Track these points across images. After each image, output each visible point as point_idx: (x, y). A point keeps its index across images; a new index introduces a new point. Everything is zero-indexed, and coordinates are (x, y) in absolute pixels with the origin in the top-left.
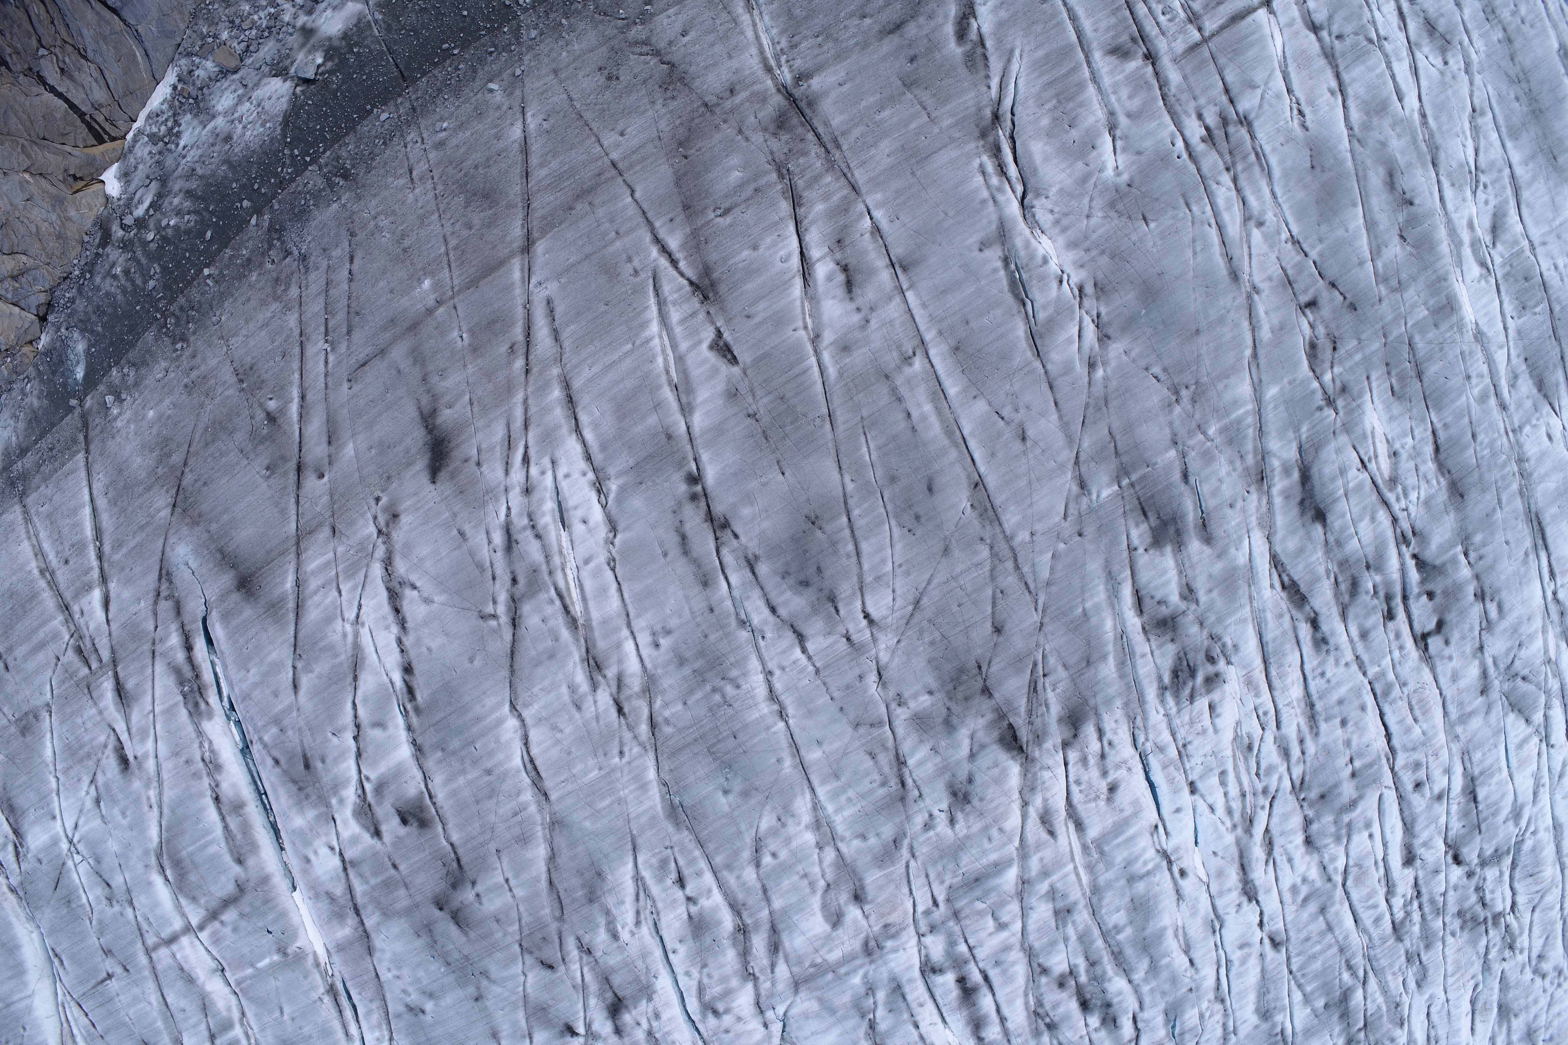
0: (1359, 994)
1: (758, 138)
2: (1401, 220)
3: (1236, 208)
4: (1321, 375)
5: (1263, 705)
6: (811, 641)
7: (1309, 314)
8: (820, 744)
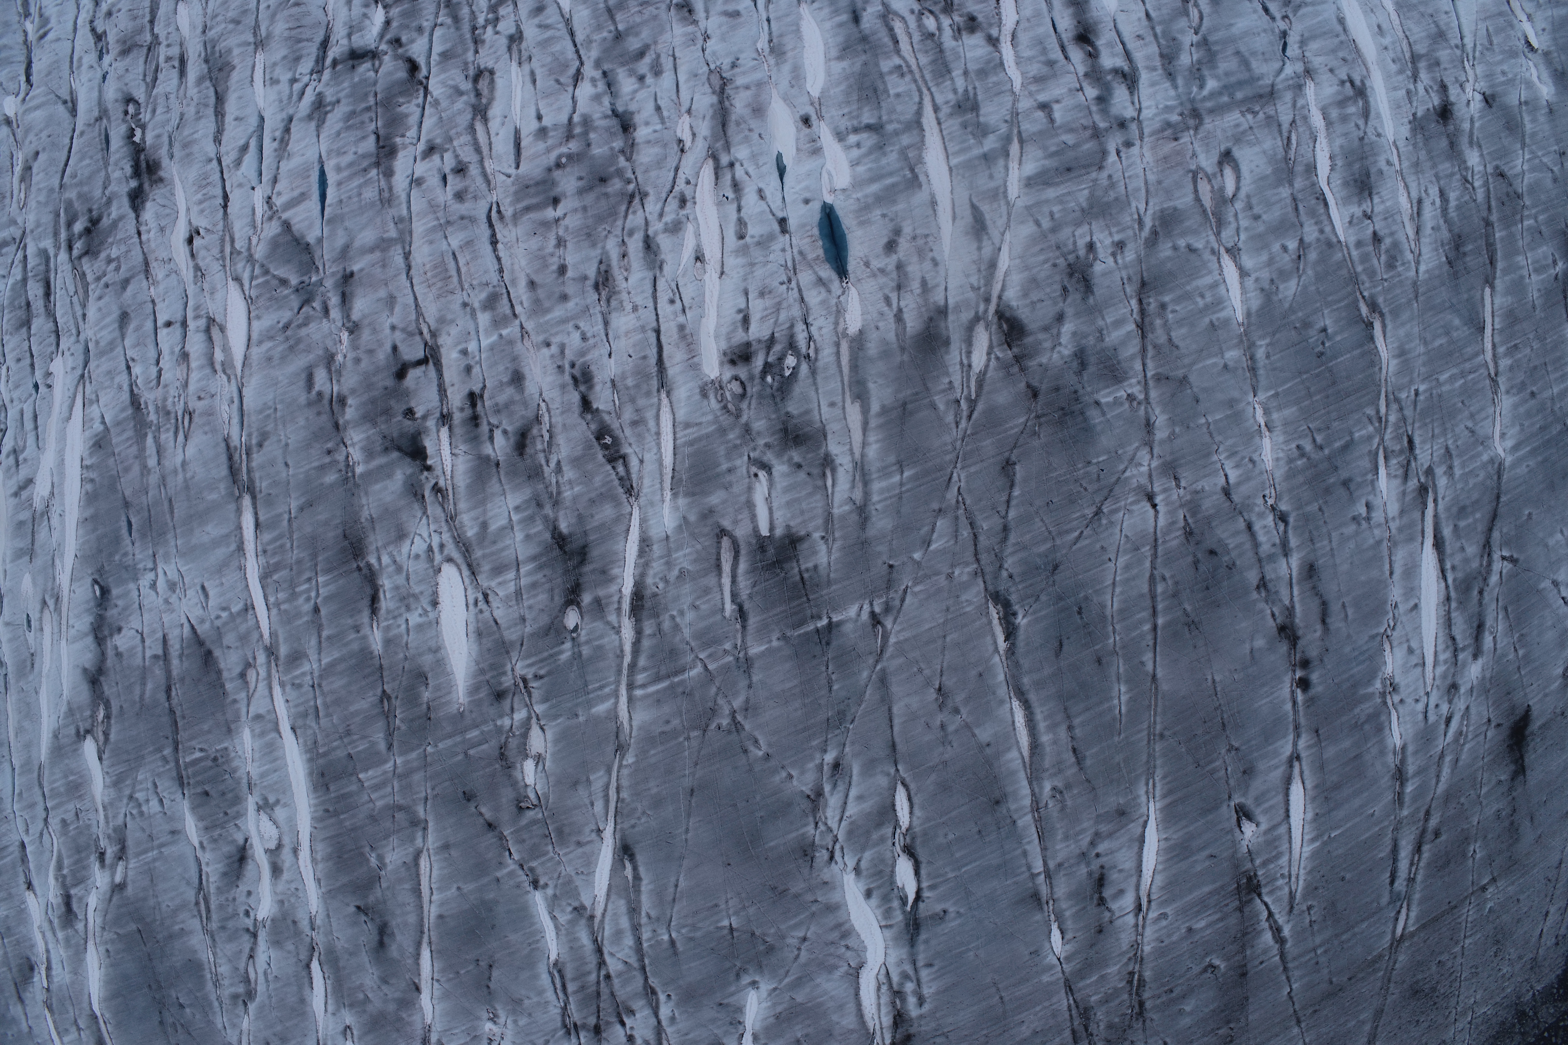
2: (376, 894)
3: (608, 935)
4: (529, 718)
5: (675, 314)
6: (1219, 488)
7: (532, 796)
8: (1226, 366)
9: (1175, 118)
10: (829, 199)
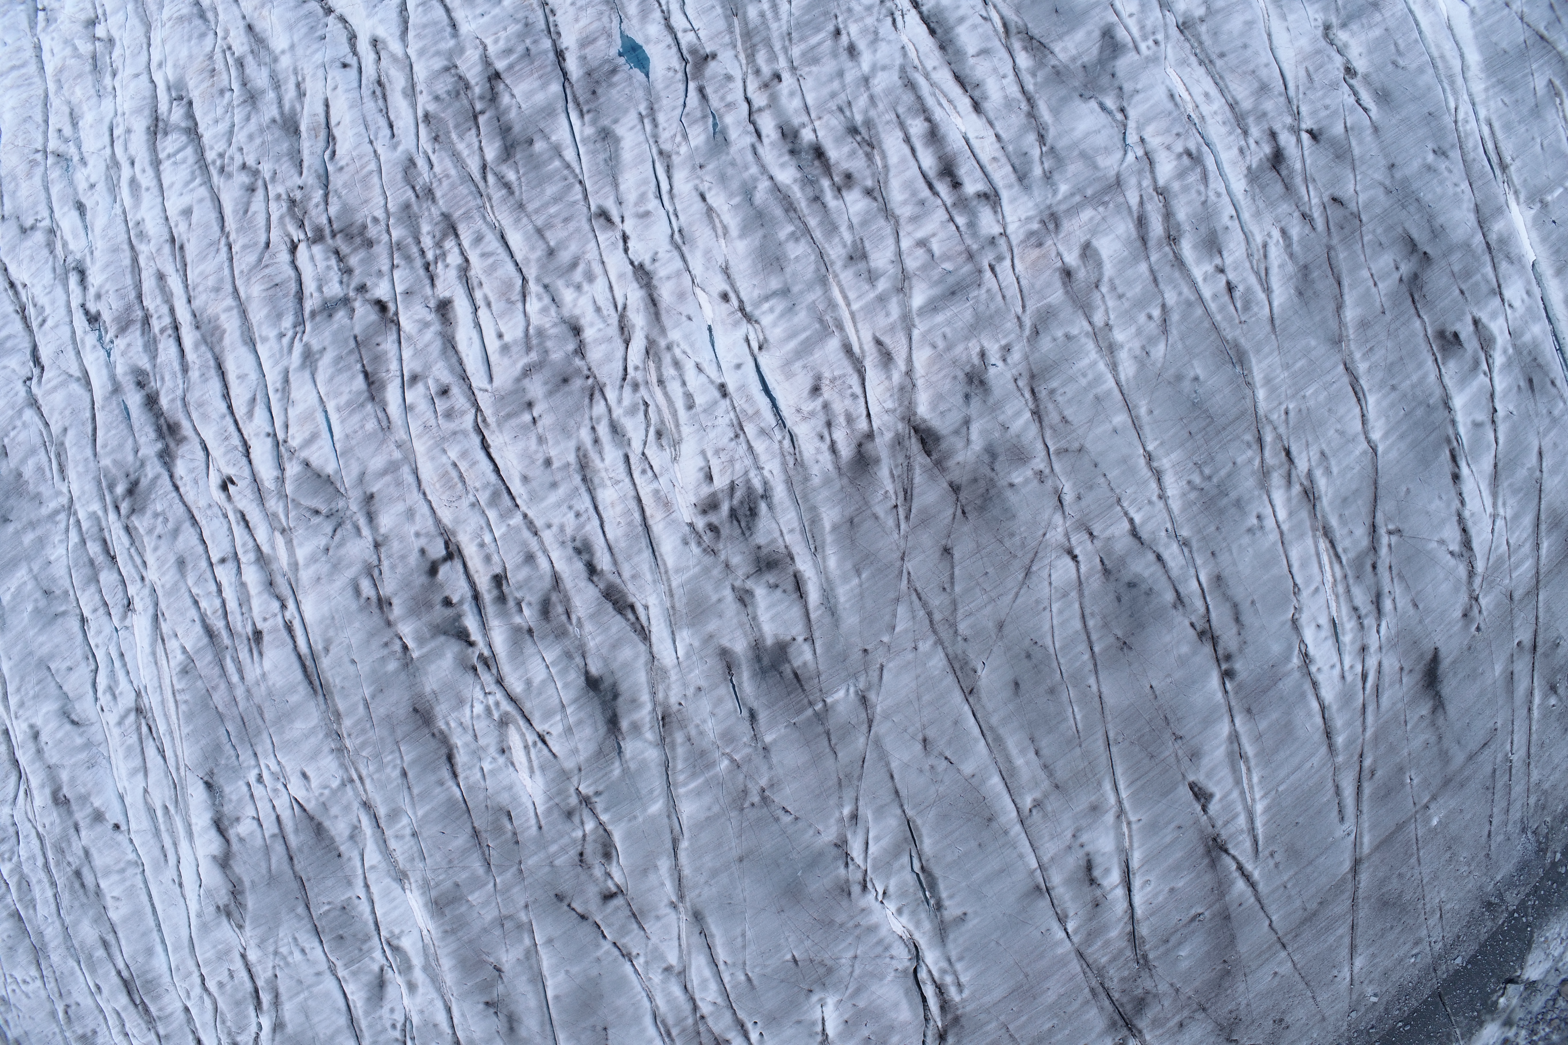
0: (491, 154)
1: (1163, 987)
2: (501, 988)
3: (695, 983)
5: (649, 481)
6: (1126, 531)
8: (1114, 430)
9: (1035, 226)
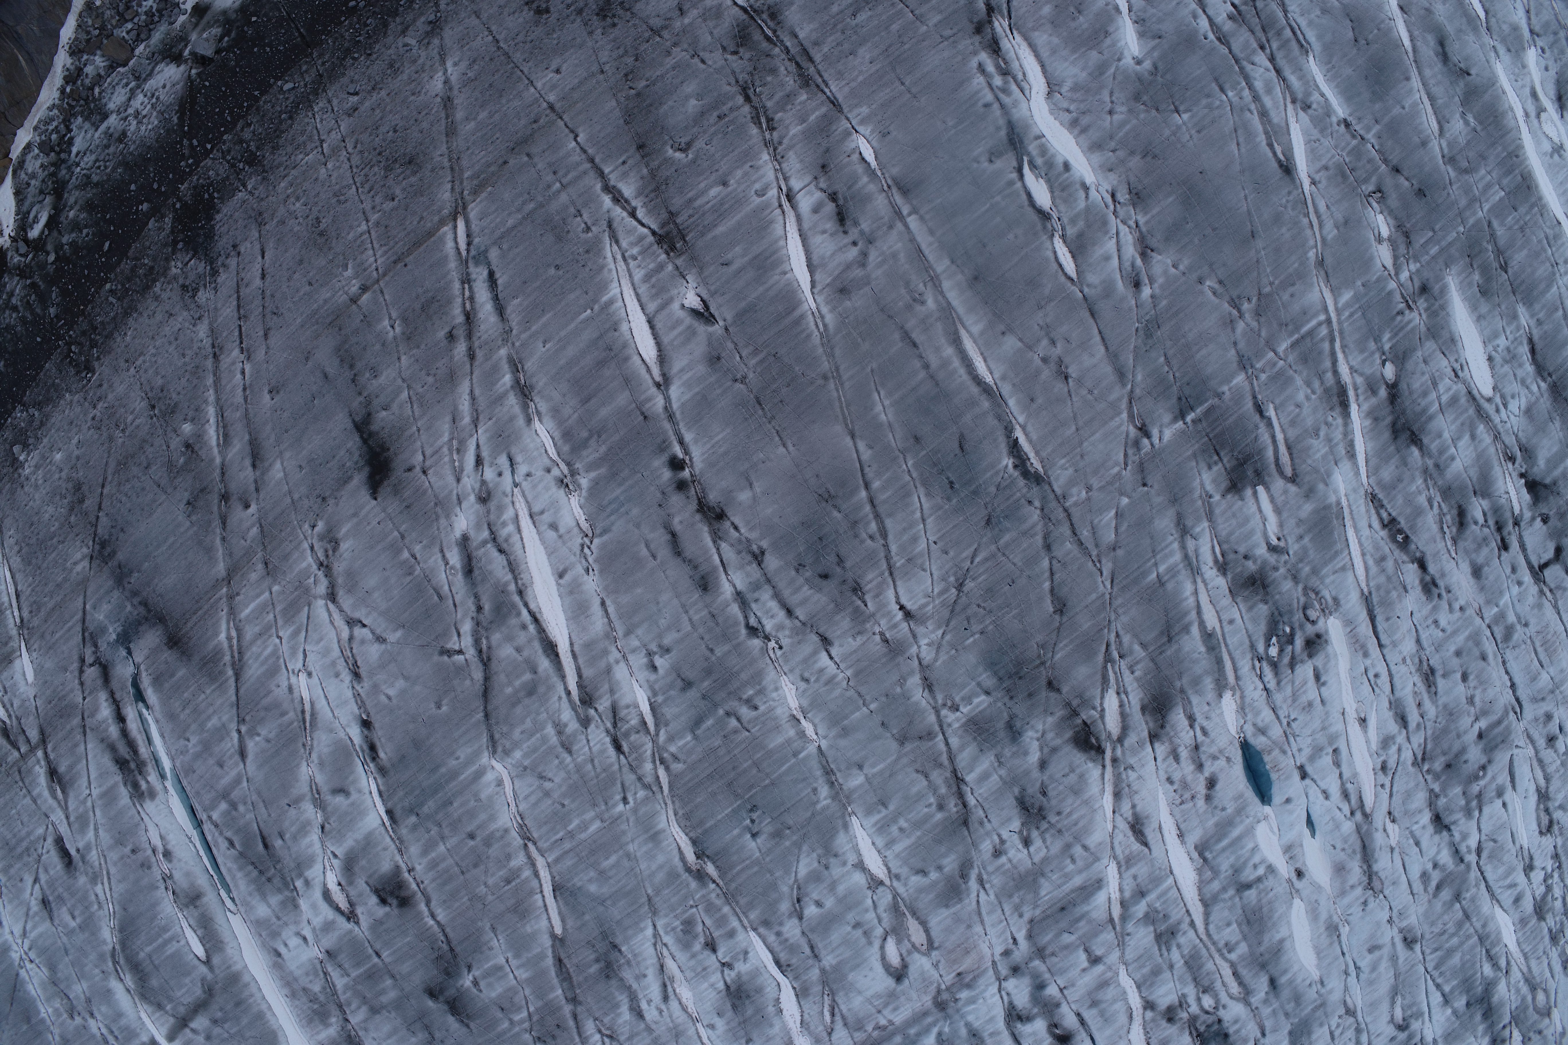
0: (1502, 986)
1: (716, 58)
2: (1460, 92)
3: (1277, 89)
4: (1397, 274)
5: (1373, 665)
6: (836, 643)
7: (1375, 204)
8: (860, 767)
9: (964, 995)
10: (1267, 809)
